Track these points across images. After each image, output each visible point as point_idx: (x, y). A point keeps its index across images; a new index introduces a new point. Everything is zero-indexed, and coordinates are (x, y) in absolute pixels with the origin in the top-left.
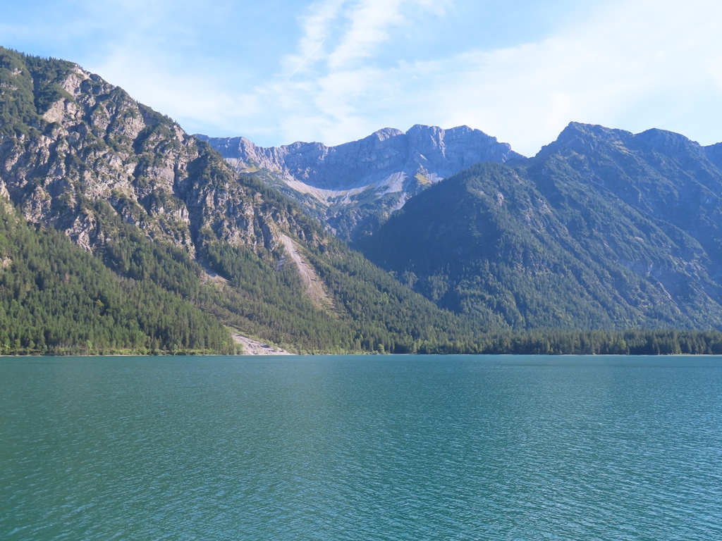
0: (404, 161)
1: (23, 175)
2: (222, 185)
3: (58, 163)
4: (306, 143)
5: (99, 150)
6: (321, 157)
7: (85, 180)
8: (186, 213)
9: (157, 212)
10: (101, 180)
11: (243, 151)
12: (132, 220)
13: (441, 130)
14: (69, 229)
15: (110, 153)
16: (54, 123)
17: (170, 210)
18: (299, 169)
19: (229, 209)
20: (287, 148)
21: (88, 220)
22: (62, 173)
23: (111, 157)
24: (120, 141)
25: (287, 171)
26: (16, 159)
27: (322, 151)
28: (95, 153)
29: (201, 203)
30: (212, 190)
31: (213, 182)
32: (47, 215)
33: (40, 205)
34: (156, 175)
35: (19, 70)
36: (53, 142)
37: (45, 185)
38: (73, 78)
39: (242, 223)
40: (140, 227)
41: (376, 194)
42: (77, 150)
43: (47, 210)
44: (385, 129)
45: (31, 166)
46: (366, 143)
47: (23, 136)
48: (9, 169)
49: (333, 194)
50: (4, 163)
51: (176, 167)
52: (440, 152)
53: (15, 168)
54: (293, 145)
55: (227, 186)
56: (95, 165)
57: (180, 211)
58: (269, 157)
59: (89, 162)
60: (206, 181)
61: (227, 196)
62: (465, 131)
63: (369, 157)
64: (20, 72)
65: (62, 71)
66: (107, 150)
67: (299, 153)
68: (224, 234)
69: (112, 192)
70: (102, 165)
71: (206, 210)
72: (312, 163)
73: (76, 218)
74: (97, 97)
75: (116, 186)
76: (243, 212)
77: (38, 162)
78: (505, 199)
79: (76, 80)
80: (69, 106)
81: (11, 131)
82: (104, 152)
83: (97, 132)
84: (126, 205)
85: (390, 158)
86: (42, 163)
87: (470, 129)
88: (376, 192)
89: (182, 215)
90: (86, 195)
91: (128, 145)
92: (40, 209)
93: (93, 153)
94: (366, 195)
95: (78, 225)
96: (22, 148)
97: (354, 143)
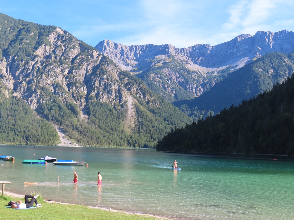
0: (251, 51)
1: (21, 77)
2: (103, 76)
3: (33, 72)
4: (201, 45)
5: (51, 65)
6: (208, 52)
7: (43, 78)
8: (85, 89)
9: (72, 89)
10: (50, 77)
11: (168, 51)
12: (59, 93)
13: (271, 34)
14: (30, 98)
15: (55, 66)
16: (37, 55)
17: (78, 88)
18: (196, 58)
19: (105, 86)
20: (191, 48)
21: (37, 94)
22: (34, 76)
23: (55, 68)
24: (65, 60)
25: (190, 59)
26: (20, 71)
27: (208, 48)
28: (49, 66)
29: (93, 84)
30: (98, 79)
31: (100, 75)
32: (25, 92)
33: (22, 89)
34: (76, 73)
35: (33, 33)
36: (35, 63)
37: (26, 81)
38: (54, 34)
39: (109, 93)
40: (62, 96)
41: (231, 70)
42: (43, 65)
43: (25, 91)
44: (242, 34)
45: (25, 73)
46: (231, 42)
47: (24, 62)
48: (17, 75)
49: (210, 70)
50: (16, 73)
51: (87, 69)
52: (269, 45)
53: (19, 74)
54: (194, 46)
55: (105, 76)
56: (48, 71)
57: (83, 88)
58: (182, 53)
59: (46, 70)
60: (97, 75)
61: (105, 81)
62: (285, 33)
63: (233, 50)
64: (34, 33)
65: (50, 32)
66: (54, 65)
67: (197, 50)
68: (99, 97)
69: (54, 82)
70: (51, 71)
71: (94, 87)
72: (203, 54)
73: (33, 93)
74: (62, 41)
75: (56, 79)
76: (111, 88)
77: (27, 72)
78: (273, 72)
79: (55, 34)
80: (46, 47)
81: (19, 60)
82: (53, 66)
83: (57, 57)
84: (58, 87)
85: (243, 50)
86: (28, 72)
87: (288, 32)
88: (231, 69)
89: (83, 90)
90: (40, 84)
91: (68, 61)
92: (22, 91)
93: (48, 67)
94: (226, 70)
95: (34, 96)
96: (22, 67)
97: (225, 43)
